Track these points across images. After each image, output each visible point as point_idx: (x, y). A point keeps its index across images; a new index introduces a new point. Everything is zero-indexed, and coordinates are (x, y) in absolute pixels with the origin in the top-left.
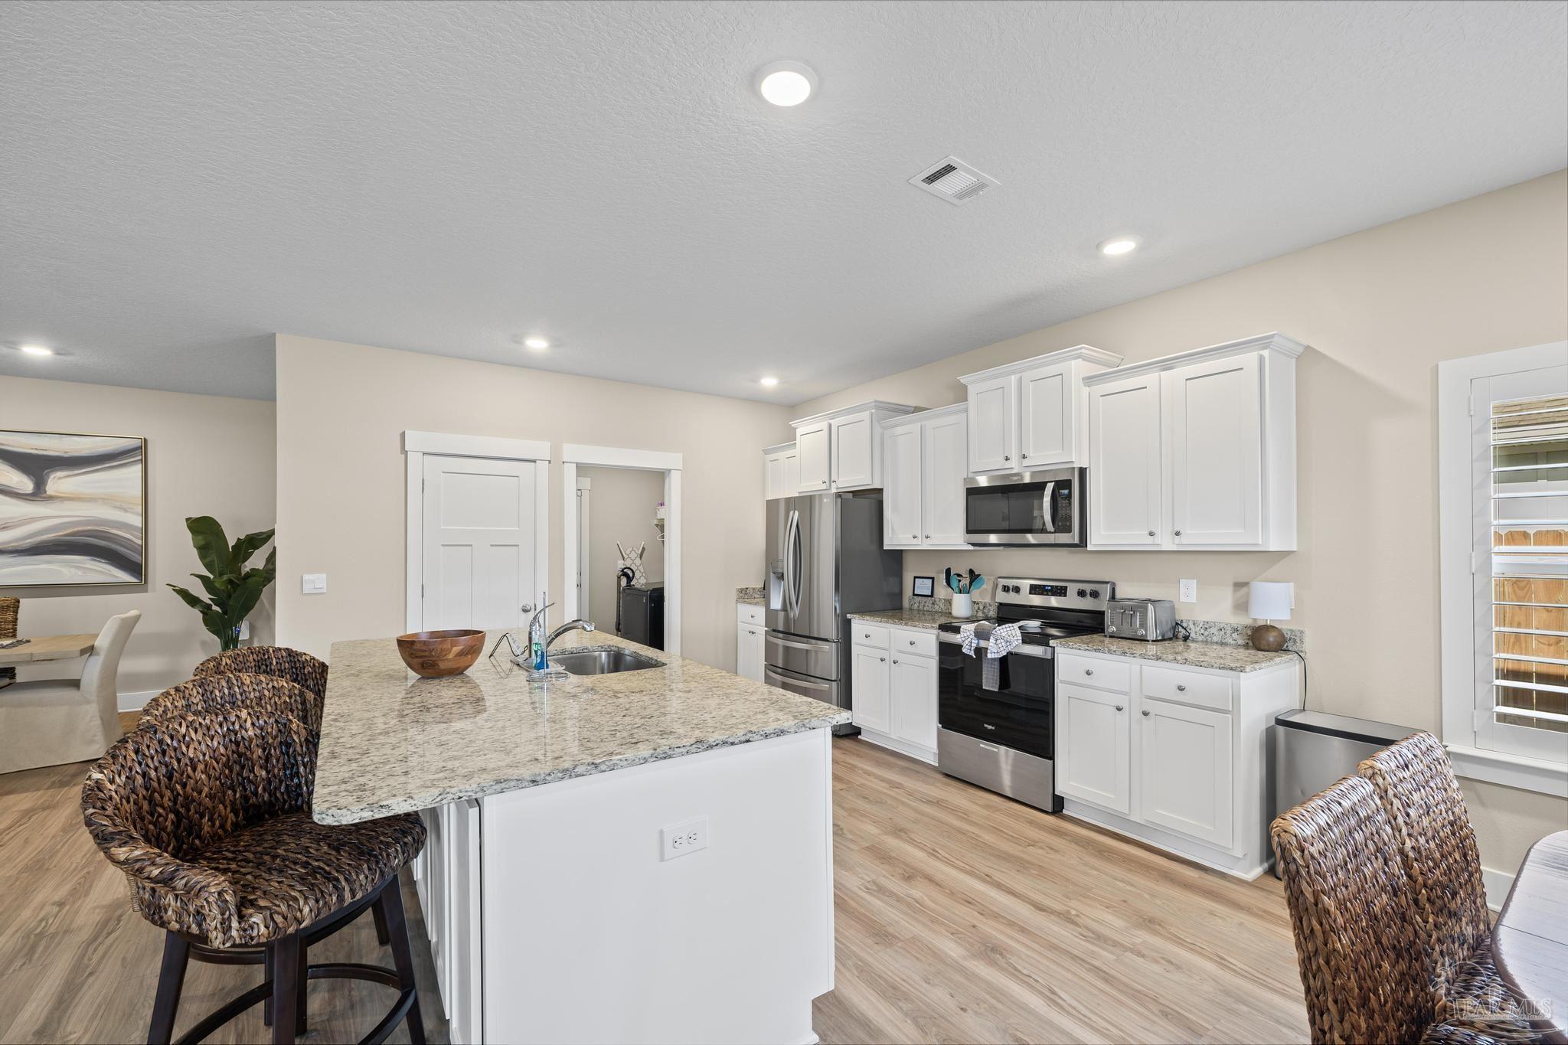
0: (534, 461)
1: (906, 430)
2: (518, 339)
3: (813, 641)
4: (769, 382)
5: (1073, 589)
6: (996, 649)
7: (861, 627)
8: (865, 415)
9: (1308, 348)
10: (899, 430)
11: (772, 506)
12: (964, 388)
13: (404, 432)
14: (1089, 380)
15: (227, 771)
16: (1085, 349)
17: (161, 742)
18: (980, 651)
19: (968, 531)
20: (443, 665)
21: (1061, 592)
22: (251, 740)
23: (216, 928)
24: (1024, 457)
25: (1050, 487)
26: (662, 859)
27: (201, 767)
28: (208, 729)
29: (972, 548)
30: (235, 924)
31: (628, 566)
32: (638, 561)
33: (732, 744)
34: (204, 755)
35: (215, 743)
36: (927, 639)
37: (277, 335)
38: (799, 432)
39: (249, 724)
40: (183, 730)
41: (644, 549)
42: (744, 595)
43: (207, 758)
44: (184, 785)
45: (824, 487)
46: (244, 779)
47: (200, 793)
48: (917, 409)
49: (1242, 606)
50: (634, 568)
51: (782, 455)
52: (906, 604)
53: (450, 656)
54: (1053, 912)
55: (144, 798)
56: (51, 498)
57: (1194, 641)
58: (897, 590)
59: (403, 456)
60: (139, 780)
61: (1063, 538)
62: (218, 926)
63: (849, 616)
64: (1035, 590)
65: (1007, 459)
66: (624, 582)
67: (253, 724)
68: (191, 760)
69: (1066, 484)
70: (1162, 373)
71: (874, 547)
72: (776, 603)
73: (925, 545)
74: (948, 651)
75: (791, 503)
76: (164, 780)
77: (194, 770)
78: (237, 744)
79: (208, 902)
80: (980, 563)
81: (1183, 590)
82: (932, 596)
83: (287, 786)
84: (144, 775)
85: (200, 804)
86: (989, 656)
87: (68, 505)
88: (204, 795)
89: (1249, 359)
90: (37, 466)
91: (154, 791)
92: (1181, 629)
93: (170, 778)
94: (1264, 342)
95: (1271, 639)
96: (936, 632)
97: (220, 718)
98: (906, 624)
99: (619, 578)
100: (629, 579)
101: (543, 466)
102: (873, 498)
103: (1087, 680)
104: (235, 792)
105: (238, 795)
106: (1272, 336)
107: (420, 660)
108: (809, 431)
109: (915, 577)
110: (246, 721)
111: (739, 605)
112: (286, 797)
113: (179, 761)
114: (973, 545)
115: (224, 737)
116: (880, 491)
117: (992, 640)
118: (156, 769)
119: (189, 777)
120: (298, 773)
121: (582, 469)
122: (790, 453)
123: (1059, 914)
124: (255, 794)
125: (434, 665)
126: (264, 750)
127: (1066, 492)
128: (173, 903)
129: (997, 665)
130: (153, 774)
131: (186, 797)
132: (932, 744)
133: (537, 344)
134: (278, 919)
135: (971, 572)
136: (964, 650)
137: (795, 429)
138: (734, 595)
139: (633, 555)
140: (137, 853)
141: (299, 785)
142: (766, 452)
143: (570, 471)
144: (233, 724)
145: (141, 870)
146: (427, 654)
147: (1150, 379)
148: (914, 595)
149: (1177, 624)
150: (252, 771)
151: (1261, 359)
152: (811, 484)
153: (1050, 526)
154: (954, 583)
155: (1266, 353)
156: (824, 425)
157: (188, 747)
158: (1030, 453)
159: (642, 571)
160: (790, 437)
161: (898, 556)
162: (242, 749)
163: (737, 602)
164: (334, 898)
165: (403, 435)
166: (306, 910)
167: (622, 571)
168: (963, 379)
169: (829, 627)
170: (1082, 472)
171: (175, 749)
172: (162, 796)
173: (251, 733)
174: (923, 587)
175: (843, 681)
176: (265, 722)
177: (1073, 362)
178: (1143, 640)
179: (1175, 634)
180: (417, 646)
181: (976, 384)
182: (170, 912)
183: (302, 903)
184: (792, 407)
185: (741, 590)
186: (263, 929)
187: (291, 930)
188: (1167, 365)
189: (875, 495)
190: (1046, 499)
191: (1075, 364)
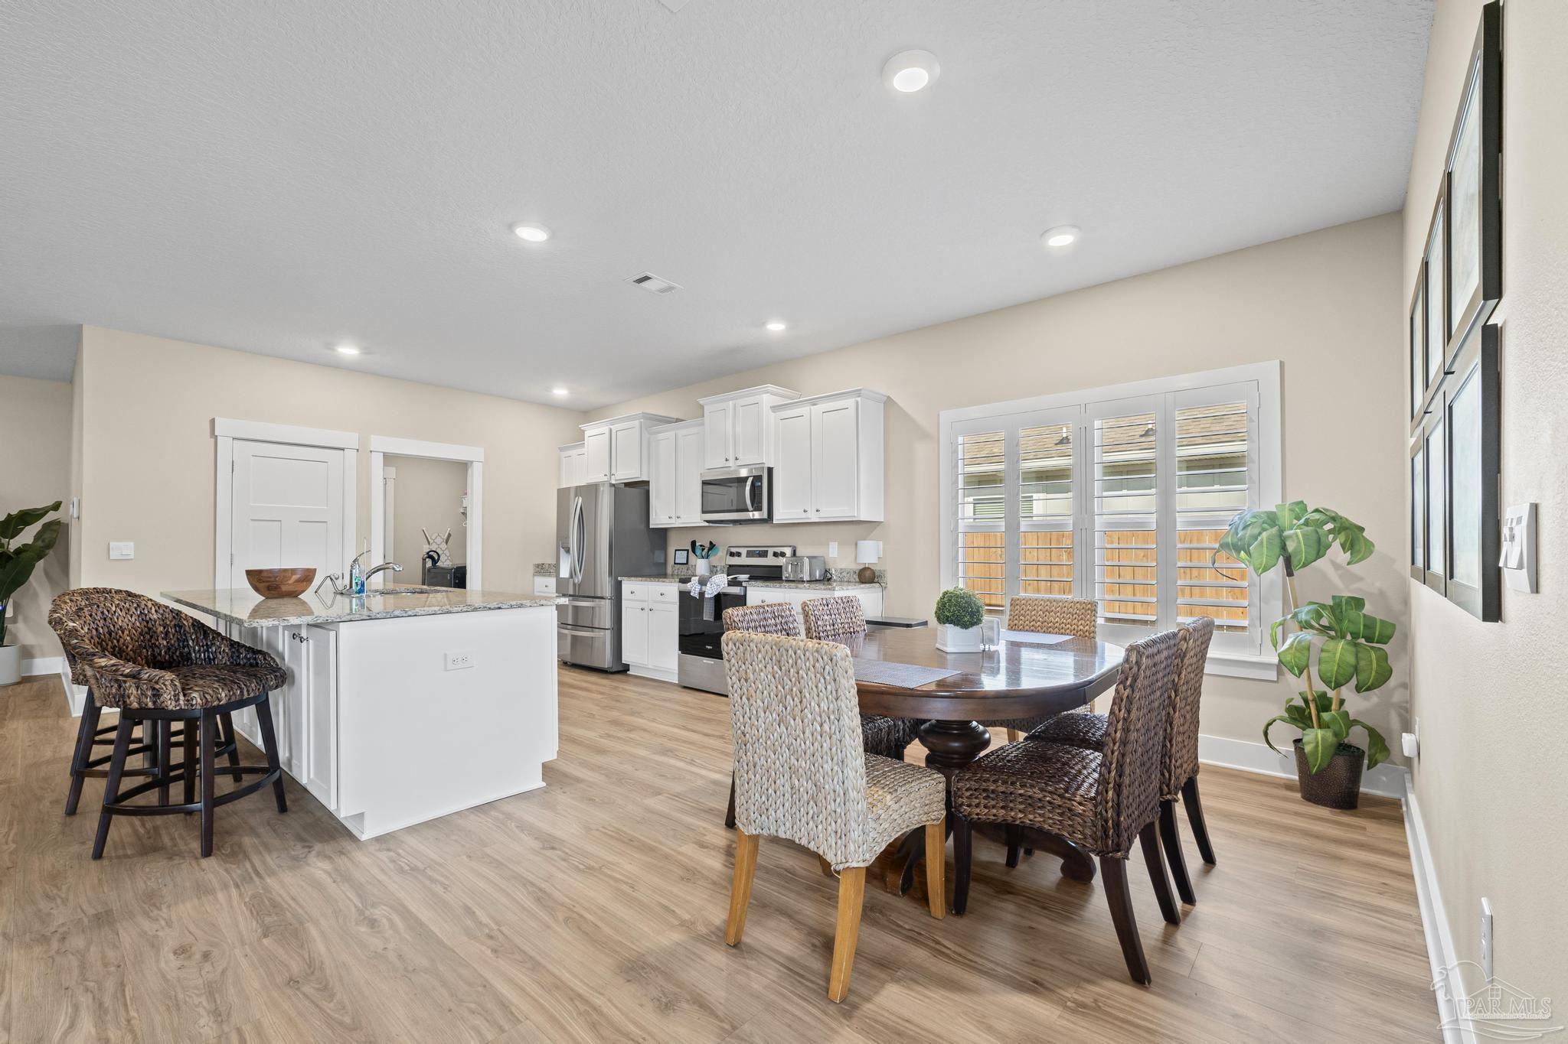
0: (343, 449)
1: (666, 436)
2: (330, 346)
3: (597, 600)
4: (560, 392)
5: (771, 551)
6: (710, 591)
7: (628, 586)
8: (636, 423)
9: (888, 397)
10: (661, 436)
11: (563, 495)
12: (702, 407)
13: (214, 419)
14: (775, 408)
15: (142, 638)
16: (771, 387)
17: (102, 613)
18: (702, 594)
19: (704, 512)
20: (284, 588)
21: (764, 554)
22: (155, 622)
23: (170, 699)
24: (737, 459)
25: (751, 479)
26: (446, 670)
27: (126, 632)
28: (128, 610)
29: (707, 524)
30: (182, 698)
31: (434, 550)
32: (444, 546)
33: (490, 608)
34: (128, 625)
35: (133, 619)
36: (671, 590)
37: (85, 327)
38: (587, 434)
39: (153, 611)
40: (114, 609)
41: (449, 535)
42: (541, 570)
43: (129, 627)
44: (118, 641)
45: (605, 478)
46: (152, 644)
47: (127, 647)
48: (678, 420)
49: (856, 556)
50: (440, 552)
51: (574, 453)
52: (669, 571)
53: (290, 582)
54: (713, 736)
55: (98, 643)
57: (835, 581)
58: (663, 561)
59: (213, 440)
60: (94, 632)
61: (757, 515)
62: (172, 697)
63: (619, 578)
64: (750, 554)
65: (727, 460)
66: (429, 563)
67: (156, 611)
68: (121, 627)
69: (761, 479)
70: (812, 407)
71: (643, 526)
72: (565, 573)
73: (678, 524)
74: (684, 596)
75: (579, 490)
76: (107, 635)
77: (123, 633)
78: (147, 622)
79: (165, 685)
80: (716, 536)
81: (830, 549)
82: (687, 563)
83: (180, 653)
84: (97, 630)
85: (127, 654)
86: (706, 596)
88: (129, 649)
89: (850, 402)
91: (103, 640)
92: (828, 575)
93: (110, 635)
94: (857, 393)
95: (867, 575)
96: (677, 584)
97: (135, 605)
98: (658, 581)
99: (424, 560)
100: (435, 562)
101: (351, 455)
102: (641, 487)
104: (147, 651)
105: (149, 653)
106: (860, 390)
107: (267, 584)
108: (595, 433)
109: (676, 550)
110: (151, 609)
111: (536, 578)
112: (180, 659)
113: (114, 626)
114: (708, 521)
115: (139, 617)
116: (647, 483)
117: (708, 585)
118: (102, 628)
119: (120, 637)
120: (188, 644)
121: (389, 459)
122: (580, 451)
123: (717, 736)
124: (160, 654)
125: (277, 588)
126: (164, 628)
127: (760, 484)
128: (135, 692)
129: (712, 603)
130: (101, 630)
131: (120, 649)
132: (674, 665)
133: (348, 351)
134: (208, 697)
135: (711, 543)
136: (692, 594)
137: (584, 431)
138: (531, 570)
139: (439, 540)
140: (112, 662)
141: (189, 653)
142: (561, 450)
143: (377, 461)
144: (144, 609)
145: (117, 670)
146: (273, 579)
147: (804, 410)
148: (675, 564)
149: (826, 571)
150: (158, 640)
151: (857, 402)
152: (597, 476)
153: (750, 507)
154: (698, 552)
155: (859, 399)
156: (606, 429)
157: (118, 619)
158: (740, 457)
159: (448, 555)
160: (580, 437)
161: (663, 533)
162: (150, 625)
163: (534, 575)
164: (239, 692)
165: (213, 421)
166: (223, 695)
167: (428, 553)
168: (702, 401)
169: (606, 587)
170: (770, 470)
171: (111, 619)
172: (107, 645)
173: (155, 616)
174: (681, 557)
175: (615, 628)
176: (164, 611)
177: (764, 395)
178: (800, 582)
179: (824, 577)
180: (265, 574)
181: (711, 405)
182: (132, 698)
183: (221, 690)
184: (587, 414)
185: (538, 566)
186: (199, 700)
187: (215, 703)
188: (814, 402)
189: (643, 486)
190: (748, 488)
191: (767, 397)
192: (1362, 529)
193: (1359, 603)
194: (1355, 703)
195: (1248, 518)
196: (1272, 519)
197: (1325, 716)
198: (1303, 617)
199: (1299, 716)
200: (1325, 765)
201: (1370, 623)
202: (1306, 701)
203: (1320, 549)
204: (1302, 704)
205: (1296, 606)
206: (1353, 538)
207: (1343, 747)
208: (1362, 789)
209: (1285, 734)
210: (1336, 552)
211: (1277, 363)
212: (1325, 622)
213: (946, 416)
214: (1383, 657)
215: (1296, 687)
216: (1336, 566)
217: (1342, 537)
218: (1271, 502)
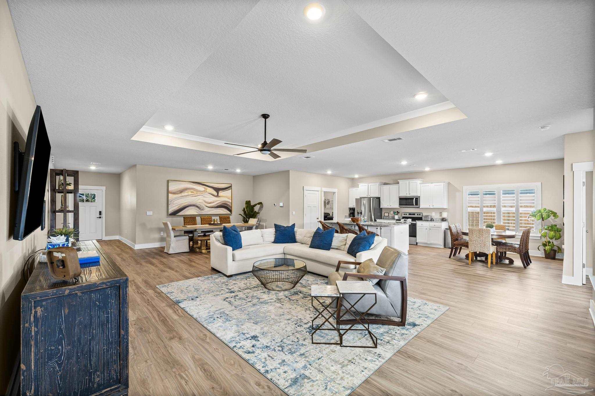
1: (387, 187)
2: (327, 171)
5: (416, 214)
8: (377, 184)
9: (449, 182)
10: (385, 187)
11: (358, 200)
12: (399, 182)
14: (420, 184)
16: (420, 179)
19: (399, 205)
21: (414, 214)
25: (414, 199)
37: (290, 171)
38: (360, 186)
45: (367, 196)
49: (441, 216)
51: (354, 189)
56: (219, 196)
57: (434, 220)
61: (416, 206)
64: (410, 214)
65: (407, 194)
69: (417, 198)
71: (377, 207)
73: (389, 207)
75: (364, 199)
80: (400, 210)
81: (433, 214)
82: (389, 216)
87: (222, 198)
90: (217, 190)
95: (444, 219)
101: (320, 192)
103: (422, 226)
108: (363, 185)
109: (385, 213)
114: (399, 207)
117: (407, 221)
121: (325, 192)
122: (357, 189)
135: (399, 212)
142: (349, 188)
147: (429, 184)
149: (432, 218)
152: (364, 195)
153: (414, 205)
155: (444, 183)
156: (367, 185)
158: (411, 193)
160: (357, 186)
161: (382, 209)
165: (303, 187)
170: (420, 197)
174: (386, 215)
178: (428, 220)
179: (432, 220)
181: (401, 182)
188: (432, 183)
189: (379, 198)
190: (414, 201)
191: (418, 181)
192: (556, 213)
193: (556, 226)
194: (556, 243)
195: (535, 211)
196: (540, 211)
197: (550, 244)
198: (546, 228)
199: (545, 245)
200: (549, 252)
201: (558, 229)
202: (546, 242)
203: (549, 216)
204: (545, 243)
205: (544, 226)
206: (555, 214)
207: (552, 250)
208: (556, 258)
209: (542, 248)
210: (552, 217)
211: (541, 182)
212: (550, 229)
213: (465, 188)
214: (560, 234)
215: (544, 240)
216: (552, 219)
217: (553, 215)
218: (539, 208)
